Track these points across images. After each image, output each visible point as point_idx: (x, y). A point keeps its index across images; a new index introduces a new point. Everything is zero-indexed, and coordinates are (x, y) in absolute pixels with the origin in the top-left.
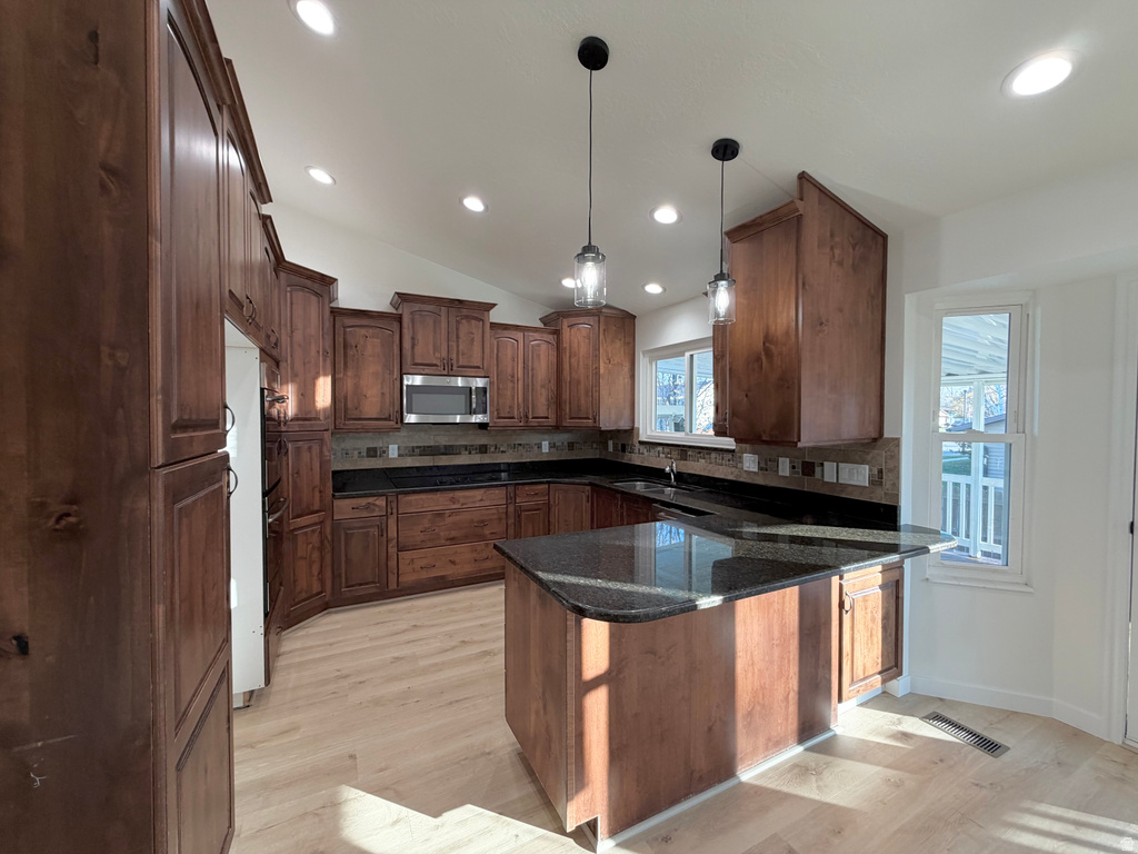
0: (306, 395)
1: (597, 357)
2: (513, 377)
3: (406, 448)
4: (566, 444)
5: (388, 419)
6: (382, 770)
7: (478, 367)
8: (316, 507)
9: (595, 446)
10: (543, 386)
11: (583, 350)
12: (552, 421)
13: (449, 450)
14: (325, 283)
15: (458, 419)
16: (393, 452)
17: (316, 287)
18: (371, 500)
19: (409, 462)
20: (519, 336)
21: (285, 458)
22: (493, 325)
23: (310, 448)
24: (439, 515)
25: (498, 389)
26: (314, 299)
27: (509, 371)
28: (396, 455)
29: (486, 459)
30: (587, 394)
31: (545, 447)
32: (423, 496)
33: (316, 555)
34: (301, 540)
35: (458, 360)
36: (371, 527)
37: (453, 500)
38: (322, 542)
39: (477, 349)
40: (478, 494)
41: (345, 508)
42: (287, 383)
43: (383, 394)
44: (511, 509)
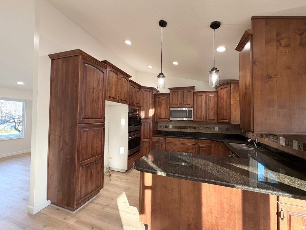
0: (147, 113)
1: (230, 98)
2: (201, 107)
3: (174, 126)
4: (225, 128)
5: (167, 119)
6: (131, 193)
7: (189, 105)
8: (148, 137)
9: (238, 130)
10: (212, 109)
11: (225, 97)
12: (216, 120)
13: (185, 128)
14: (152, 89)
15: (185, 119)
16: (171, 127)
17: (149, 90)
18: (160, 138)
19: (174, 130)
20: (204, 95)
21: (141, 126)
22: (194, 93)
23: (147, 125)
24: (175, 144)
25: (196, 110)
26: (149, 93)
27: (200, 105)
28: (171, 128)
29: (196, 131)
30: (226, 111)
31: (217, 129)
32: (171, 139)
33: (148, 148)
34: (144, 144)
35: (184, 103)
36: (160, 144)
37: (179, 141)
38: (149, 146)
39: (189, 100)
40: (186, 140)
41: (155, 139)
42: (142, 111)
43: (166, 113)
44: (197, 146)
